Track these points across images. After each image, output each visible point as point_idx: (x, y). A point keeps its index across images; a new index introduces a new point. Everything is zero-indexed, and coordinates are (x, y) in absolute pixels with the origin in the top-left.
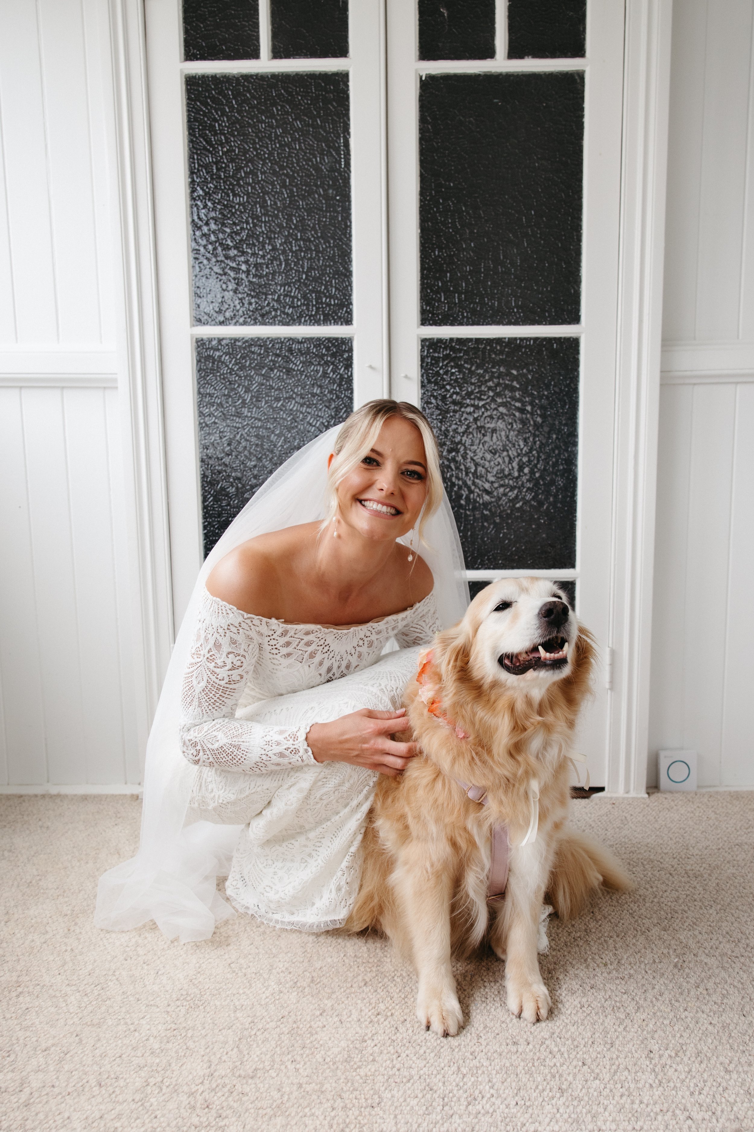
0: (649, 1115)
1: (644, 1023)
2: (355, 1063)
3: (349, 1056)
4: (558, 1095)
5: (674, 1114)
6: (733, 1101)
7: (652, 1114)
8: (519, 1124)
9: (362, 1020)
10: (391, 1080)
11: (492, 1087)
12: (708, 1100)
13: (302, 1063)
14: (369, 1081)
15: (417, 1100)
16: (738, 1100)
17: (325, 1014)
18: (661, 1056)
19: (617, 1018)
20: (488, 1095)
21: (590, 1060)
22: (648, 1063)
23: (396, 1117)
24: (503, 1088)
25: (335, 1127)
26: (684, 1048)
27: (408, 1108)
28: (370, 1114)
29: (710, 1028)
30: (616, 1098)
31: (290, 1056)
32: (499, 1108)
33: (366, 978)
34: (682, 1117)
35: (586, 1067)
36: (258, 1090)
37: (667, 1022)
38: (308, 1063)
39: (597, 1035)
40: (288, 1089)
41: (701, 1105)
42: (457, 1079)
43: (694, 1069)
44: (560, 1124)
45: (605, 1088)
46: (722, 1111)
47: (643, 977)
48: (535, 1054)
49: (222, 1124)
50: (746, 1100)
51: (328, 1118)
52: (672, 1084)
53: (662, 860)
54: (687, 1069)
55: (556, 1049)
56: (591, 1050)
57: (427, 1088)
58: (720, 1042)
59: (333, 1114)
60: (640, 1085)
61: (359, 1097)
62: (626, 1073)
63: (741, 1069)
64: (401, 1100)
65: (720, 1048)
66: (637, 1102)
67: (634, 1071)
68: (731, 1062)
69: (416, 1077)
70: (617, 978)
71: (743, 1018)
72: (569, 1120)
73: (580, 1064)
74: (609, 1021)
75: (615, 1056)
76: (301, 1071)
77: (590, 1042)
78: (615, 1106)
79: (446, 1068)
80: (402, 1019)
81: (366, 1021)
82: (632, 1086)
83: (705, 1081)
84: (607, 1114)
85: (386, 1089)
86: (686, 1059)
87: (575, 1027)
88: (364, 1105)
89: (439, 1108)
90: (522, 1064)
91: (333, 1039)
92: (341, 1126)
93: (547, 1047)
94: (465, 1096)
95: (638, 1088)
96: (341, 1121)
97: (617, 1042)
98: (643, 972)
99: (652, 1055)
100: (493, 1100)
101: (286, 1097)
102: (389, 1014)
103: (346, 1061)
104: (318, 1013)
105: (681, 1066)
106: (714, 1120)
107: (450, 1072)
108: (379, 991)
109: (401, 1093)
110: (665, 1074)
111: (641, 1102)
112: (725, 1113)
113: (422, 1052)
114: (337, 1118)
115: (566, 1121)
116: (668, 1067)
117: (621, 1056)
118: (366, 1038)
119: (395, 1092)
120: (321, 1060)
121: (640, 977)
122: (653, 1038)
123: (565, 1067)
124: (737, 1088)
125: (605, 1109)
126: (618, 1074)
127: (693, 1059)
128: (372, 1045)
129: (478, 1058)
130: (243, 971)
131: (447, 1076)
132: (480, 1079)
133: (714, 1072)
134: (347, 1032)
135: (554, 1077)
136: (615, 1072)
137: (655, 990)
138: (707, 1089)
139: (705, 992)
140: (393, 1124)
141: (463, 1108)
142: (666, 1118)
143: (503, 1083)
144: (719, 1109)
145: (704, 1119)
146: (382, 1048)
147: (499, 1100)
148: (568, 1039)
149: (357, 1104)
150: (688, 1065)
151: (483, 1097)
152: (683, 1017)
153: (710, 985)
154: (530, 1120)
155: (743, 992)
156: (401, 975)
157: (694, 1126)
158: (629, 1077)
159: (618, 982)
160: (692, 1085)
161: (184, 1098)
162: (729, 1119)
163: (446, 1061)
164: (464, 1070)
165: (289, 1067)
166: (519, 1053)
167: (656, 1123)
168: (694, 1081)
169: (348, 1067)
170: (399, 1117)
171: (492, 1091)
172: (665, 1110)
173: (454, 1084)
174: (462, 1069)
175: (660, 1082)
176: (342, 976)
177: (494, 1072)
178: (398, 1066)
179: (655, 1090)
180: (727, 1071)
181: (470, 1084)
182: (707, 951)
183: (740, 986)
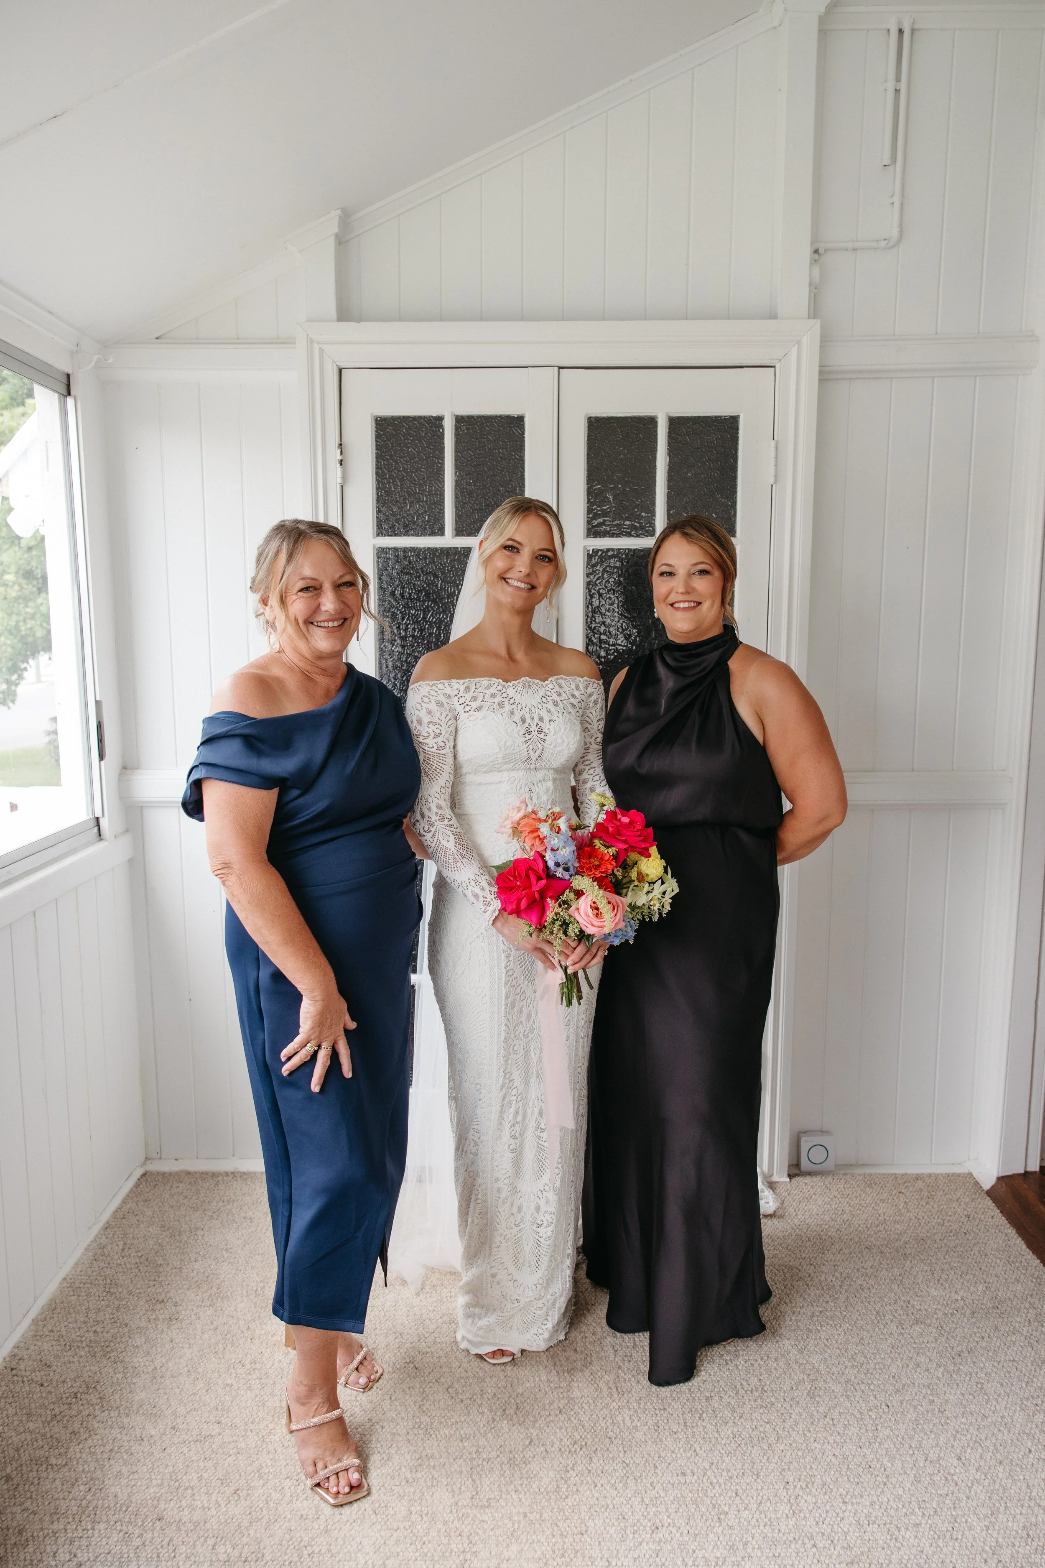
0: (785, 1543)
1: (783, 1454)
2: (563, 1493)
3: (558, 1487)
4: (718, 1524)
5: (804, 1544)
6: (847, 1531)
7: (787, 1542)
8: (691, 1551)
9: (563, 1450)
10: (592, 1510)
11: (669, 1517)
12: (828, 1530)
13: (523, 1493)
14: (576, 1511)
15: (613, 1529)
16: (851, 1530)
17: (533, 1443)
18: (795, 1487)
19: (762, 1449)
20: (666, 1525)
21: (741, 1491)
22: (785, 1494)
23: (600, 1543)
24: (677, 1517)
25: (557, 1552)
26: (813, 1480)
27: (608, 1536)
28: (581, 1541)
29: (833, 1460)
30: (761, 1527)
31: (512, 1486)
32: (675, 1536)
33: (560, 1405)
34: (809, 1546)
35: (738, 1498)
37: (800, 1453)
38: (528, 1493)
39: (747, 1465)
40: (516, 1518)
41: (823, 1534)
42: (642, 1510)
43: (819, 1501)
44: (720, 1551)
45: (753, 1517)
46: (838, 1540)
47: (782, 1406)
48: (699, 1484)
49: (474, 1549)
50: (857, 1530)
51: (551, 1545)
52: (802, 1515)
53: (800, 1268)
54: (814, 1500)
56: (742, 1481)
57: (620, 1517)
58: (840, 1474)
59: (554, 1540)
60: (779, 1516)
61: (570, 1525)
62: (768, 1504)
63: (854, 1501)
64: (602, 1528)
65: (840, 1479)
66: (777, 1531)
67: (774, 1502)
68: (847, 1494)
69: (611, 1507)
70: (761, 1406)
71: (859, 1450)
72: (727, 1547)
73: (734, 1495)
74: (756, 1451)
75: (760, 1488)
76: (523, 1500)
77: (741, 1474)
78: (760, 1535)
79: (633, 1499)
80: (594, 1449)
81: (566, 1451)
82: (773, 1516)
83: (827, 1512)
84: (754, 1542)
85: (590, 1518)
86: (814, 1491)
87: (729, 1458)
88: (576, 1532)
89: (631, 1536)
90: (690, 1495)
91: (543, 1469)
92: (561, 1552)
93: (709, 1477)
94: (649, 1524)
95: (778, 1518)
96: (560, 1547)
97: (762, 1474)
98: (783, 1400)
99: (788, 1487)
100: (671, 1528)
101: (516, 1526)
102: (583, 1443)
103: (556, 1491)
104: (527, 1443)
105: (809, 1497)
106: (832, 1548)
107: (636, 1503)
108: (573, 1419)
109: (601, 1521)
110: (798, 1505)
111: (779, 1531)
112: (841, 1541)
113: (613, 1482)
114: (557, 1545)
115: (725, 1548)
116: (800, 1498)
117: (765, 1487)
118: (569, 1468)
119: (596, 1521)
120: (537, 1490)
121: (780, 1405)
122: (789, 1469)
123: (722, 1498)
124: (851, 1519)
125: (753, 1538)
126: (763, 1504)
127: (819, 1490)
128: (574, 1475)
129: (656, 1488)
130: (460, 1396)
131: (634, 1506)
132: (659, 1509)
133: (834, 1504)
134: (553, 1462)
135: (715, 1507)
136: (761, 1503)
137: (792, 1420)
138: (828, 1519)
139: (831, 1422)
140: (599, 1551)
141: (648, 1536)
142: (797, 1546)
143: (676, 1512)
144: (836, 1538)
145: (825, 1547)
146: (582, 1478)
147: (675, 1528)
148: (723, 1471)
149: (570, 1532)
150: (815, 1496)
151: (662, 1526)
152: (813, 1448)
153: (836, 1416)
154: (698, 1548)
155: (861, 1423)
156: (588, 1402)
157: (817, 1553)
158: (771, 1508)
159: (761, 1411)
160: (818, 1515)
161: (440, 1526)
162: (843, 1547)
163: (632, 1492)
165: (514, 1496)
166: (686, 1485)
167: (790, 1550)
168: (819, 1511)
169: (558, 1497)
170: (602, 1543)
171: (669, 1521)
172: (797, 1538)
173: (640, 1513)
174: (645, 1500)
175: (794, 1513)
176: (540, 1402)
177: (669, 1503)
178: (596, 1495)
179: (790, 1520)
181: (652, 1513)
182: (834, 1377)
183: (859, 1416)
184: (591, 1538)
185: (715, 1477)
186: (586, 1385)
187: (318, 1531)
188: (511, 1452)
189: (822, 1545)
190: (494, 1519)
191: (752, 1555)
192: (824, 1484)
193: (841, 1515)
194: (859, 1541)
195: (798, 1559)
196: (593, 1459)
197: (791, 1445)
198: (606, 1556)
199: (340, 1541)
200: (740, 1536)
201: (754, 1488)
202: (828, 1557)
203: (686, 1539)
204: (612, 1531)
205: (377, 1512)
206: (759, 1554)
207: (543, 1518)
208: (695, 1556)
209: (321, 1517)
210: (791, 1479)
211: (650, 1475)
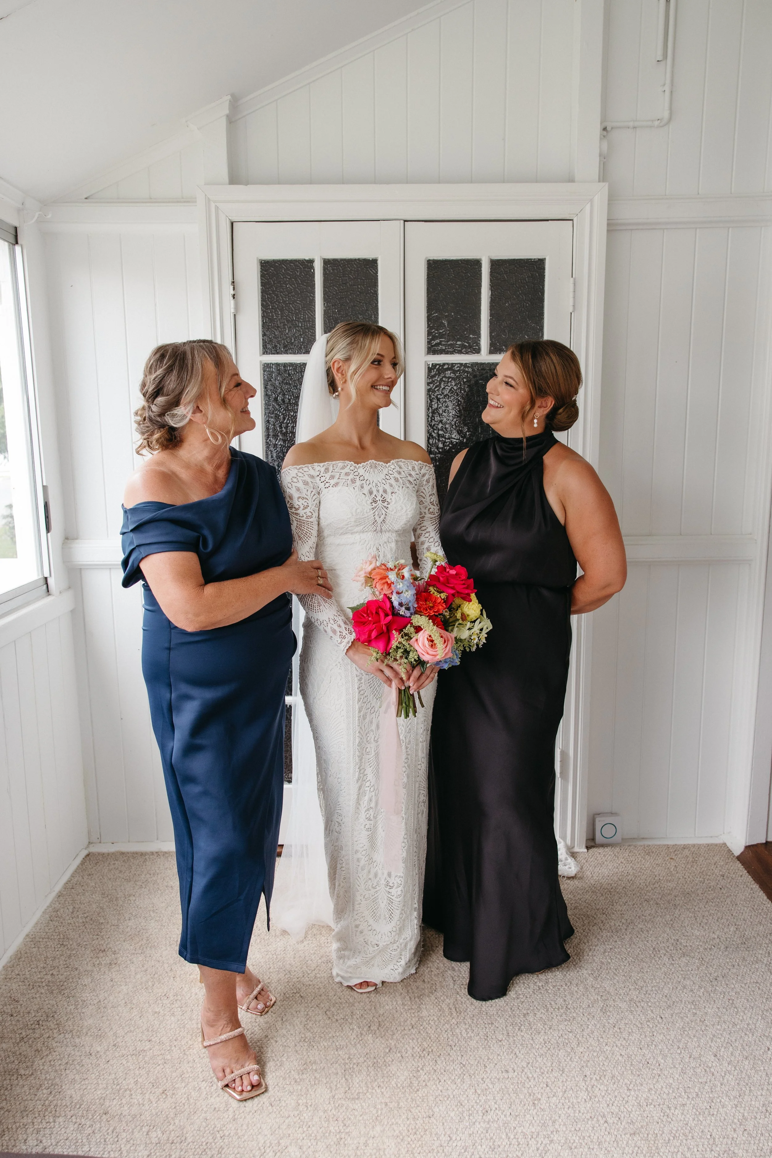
1: (582, 1055)
2: (415, 1087)
3: (411, 1083)
4: (533, 1108)
5: (598, 1120)
6: (630, 1110)
7: (585, 1120)
8: (512, 1128)
9: (415, 1055)
10: (437, 1099)
11: (495, 1103)
12: (616, 1110)
13: (385, 1088)
14: (425, 1100)
15: (454, 1112)
16: (633, 1109)
17: (391, 1051)
18: (591, 1079)
19: (567, 1051)
20: (494, 1109)
21: (550, 1083)
22: (584, 1084)
23: (443, 1124)
24: (502, 1103)
25: (411, 1131)
26: (605, 1074)
27: (450, 1118)
28: (429, 1122)
29: (620, 1058)
30: (566, 1109)
31: (376, 1083)
32: (500, 1117)
33: (412, 1022)
34: (602, 1122)
35: (548, 1088)
36: (362, 1107)
37: (595, 1054)
38: (388, 1088)
39: (555, 1064)
40: (380, 1106)
41: (613, 1113)
42: (475, 1098)
43: (609, 1089)
44: (535, 1127)
45: (559, 1102)
46: (624, 1117)
47: (582, 1019)
48: (519, 1078)
49: (347, 1130)
50: (638, 1110)
51: (406, 1126)
52: (597, 1099)
53: (595, 916)
54: (606, 1089)
55: (531, 1076)
56: (551, 1076)
57: (459, 1104)
58: (625, 1069)
59: (408, 1122)
61: (420, 1111)
62: (571, 1092)
63: (636, 1089)
64: (445, 1113)
65: (625, 1073)
66: (577, 1112)
67: (575, 1090)
68: (631, 1083)
69: (452, 1097)
70: (566, 1020)
71: (640, 1051)
72: (540, 1124)
73: (545, 1086)
74: (562, 1053)
75: (565, 1080)
76: (385, 1093)
77: (550, 1070)
78: (565, 1115)
79: (468, 1090)
80: (438, 1054)
81: (417, 1056)
82: (575, 1101)
83: (616, 1097)
84: (560, 1120)
85: (435, 1105)
86: (605, 1081)
87: (541, 1058)
88: (425, 1116)
89: (467, 1118)
90: (512, 1087)
91: (399, 1070)
92: (414, 1131)
93: (526, 1073)
94: (481, 1109)
95: (578, 1102)
96: (413, 1127)
97: (566, 1070)
98: (582, 1015)
99: (586, 1079)
100: (497, 1111)
101: (380, 1112)
102: (430, 1050)
103: (410, 1086)
104: (387, 1050)
105: (602, 1086)
106: (619, 1124)
107: (471, 1093)
108: (422, 1032)
109: (444, 1107)
110: (593, 1092)
111: (579, 1111)
112: (626, 1118)
113: (453, 1078)
114: (411, 1126)
115: (538, 1125)
116: (595, 1087)
117: (569, 1080)
118: (419, 1069)
119: (440, 1108)
120: (395, 1085)
121: (580, 1019)
122: (587, 1066)
123: (536, 1088)
124: (633, 1101)
125: (559, 1117)
126: (567, 1092)
127: (609, 1081)
128: (424, 1074)
129: (486, 1082)
130: (335, 1017)
131: (469, 1096)
132: (488, 1098)
133: (621, 1091)
134: (407, 1065)
135: (530, 1095)
136: (565, 1091)
137: (589, 1030)
138: (616, 1102)
139: (618, 1031)
140: (442, 1129)
141: (481, 1117)
142: (593, 1122)
143: (501, 1100)
144: (623, 1116)
145: (614, 1123)
146: (429, 1076)
147: (501, 1111)
148: (537, 1068)
149: (420, 1116)
150: (607, 1085)
151: (491, 1110)
152: (605, 1050)
153: (622, 1026)
154: (518, 1125)
155: (641, 1031)
156: (434, 1019)
157: (608, 1128)
158: (573, 1095)
159: (566, 1023)
160: (608, 1099)
161: (321, 1113)
162: (628, 1122)
163: (468, 1086)
164: (479, 1092)
165: (377, 1091)
166: (509, 1079)
167: (587, 1126)
168: (610, 1096)
169: (411, 1090)
170: (445, 1124)
171: (496, 1106)
172: (593, 1117)
173: (474, 1101)
174: (477, 1091)
175: (591, 1098)
176: (397, 1020)
177: (496, 1093)
178: (440, 1088)
179: (587, 1103)
180: (629, 1090)
181: (483, 1101)
182: (621, 997)
183: (640, 1025)
184: (437, 1120)
185: (531, 1073)
186: (432, 1007)
187: (228, 1120)
188: (375, 1058)
189: (611, 1121)
190: (362, 1108)
191: (559, 1130)
192: (613, 1077)
193: (626, 1099)
194: (639, 1118)
195: (593, 1132)
196: (438, 1062)
197: (588, 1048)
198: (448, 1133)
199: (245, 1127)
200: (549, 1115)
201: (560, 1080)
202: (616, 1130)
203: (509, 1119)
204: (452, 1114)
205: (273, 1104)
206: (564, 1129)
207: (400, 1106)
208: (515, 1131)
209: (230, 1109)
210: (588, 1073)
211: (481, 1072)
